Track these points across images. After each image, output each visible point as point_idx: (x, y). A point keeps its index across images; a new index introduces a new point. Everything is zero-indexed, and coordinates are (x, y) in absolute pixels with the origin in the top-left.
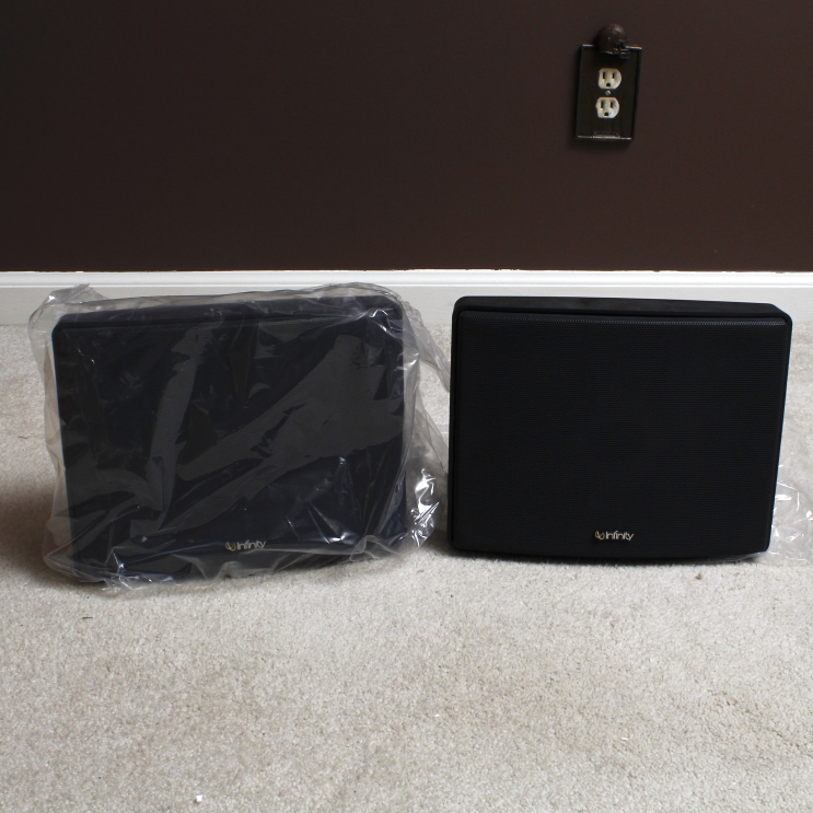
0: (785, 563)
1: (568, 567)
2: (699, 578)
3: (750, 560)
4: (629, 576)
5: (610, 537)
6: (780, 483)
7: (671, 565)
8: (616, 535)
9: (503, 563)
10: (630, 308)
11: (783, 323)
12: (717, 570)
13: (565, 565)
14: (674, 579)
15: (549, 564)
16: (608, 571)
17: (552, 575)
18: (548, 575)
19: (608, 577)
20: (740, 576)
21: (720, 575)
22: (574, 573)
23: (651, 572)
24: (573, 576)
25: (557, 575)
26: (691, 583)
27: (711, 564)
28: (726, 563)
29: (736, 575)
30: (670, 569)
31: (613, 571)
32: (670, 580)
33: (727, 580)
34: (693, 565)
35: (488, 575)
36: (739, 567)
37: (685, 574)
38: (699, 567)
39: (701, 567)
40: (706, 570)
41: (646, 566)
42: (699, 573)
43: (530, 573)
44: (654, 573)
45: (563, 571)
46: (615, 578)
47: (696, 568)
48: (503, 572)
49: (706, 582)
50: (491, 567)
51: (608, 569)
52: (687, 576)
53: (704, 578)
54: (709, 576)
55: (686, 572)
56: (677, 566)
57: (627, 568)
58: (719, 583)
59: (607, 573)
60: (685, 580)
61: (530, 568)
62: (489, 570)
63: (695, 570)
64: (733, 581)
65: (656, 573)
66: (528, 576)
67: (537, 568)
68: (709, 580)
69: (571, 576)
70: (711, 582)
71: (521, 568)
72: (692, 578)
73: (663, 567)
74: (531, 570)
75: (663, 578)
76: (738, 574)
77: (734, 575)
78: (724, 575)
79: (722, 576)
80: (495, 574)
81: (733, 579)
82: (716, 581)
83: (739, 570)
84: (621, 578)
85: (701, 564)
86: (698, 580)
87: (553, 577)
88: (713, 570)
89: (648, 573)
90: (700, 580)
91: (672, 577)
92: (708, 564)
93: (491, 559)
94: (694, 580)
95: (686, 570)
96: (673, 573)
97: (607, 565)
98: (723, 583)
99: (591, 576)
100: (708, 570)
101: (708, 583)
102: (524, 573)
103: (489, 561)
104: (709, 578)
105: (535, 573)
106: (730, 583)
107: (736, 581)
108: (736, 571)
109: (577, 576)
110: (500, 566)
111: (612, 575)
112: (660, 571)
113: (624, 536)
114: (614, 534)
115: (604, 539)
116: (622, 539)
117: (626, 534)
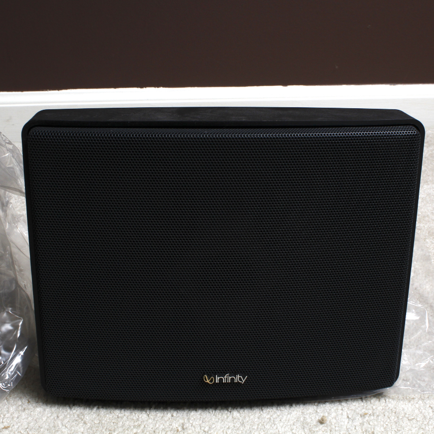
0: (417, 396)
1: (175, 413)
2: (322, 422)
3: (379, 396)
4: (243, 424)
5: (221, 380)
6: (410, 303)
7: (291, 405)
8: (227, 378)
9: (103, 412)
10: (233, 119)
11: (413, 131)
12: (342, 409)
13: (172, 411)
14: (294, 424)
15: (155, 411)
16: (220, 416)
17: (156, 426)
18: (151, 426)
19: (219, 425)
20: (369, 417)
21: (346, 417)
22: (181, 421)
23: (269, 416)
24: (179, 426)
25: (162, 426)
26: (314, 429)
27: (336, 401)
28: (351, 400)
29: (364, 415)
30: (290, 411)
31: (226, 417)
32: (289, 426)
33: (354, 424)
34: (316, 404)
35: (82, 429)
36: (367, 404)
37: (307, 417)
38: (321, 406)
39: (324, 405)
40: (330, 410)
41: (263, 408)
42: (322, 415)
43: (132, 424)
44: (272, 418)
45: (169, 419)
46: (227, 427)
47: (319, 407)
48: (100, 424)
49: (330, 428)
50: (87, 418)
51: (220, 414)
52: (309, 420)
53: (328, 422)
54: (333, 418)
55: (307, 414)
56: (298, 406)
57: (241, 411)
58: (345, 427)
59: (219, 419)
60: (306, 426)
61: (132, 417)
62: (85, 423)
63: (318, 411)
64: (361, 424)
65: (274, 417)
66: (128, 430)
67: (140, 417)
68: (333, 424)
69: (177, 426)
70: (335, 427)
71: (122, 418)
72: (315, 423)
73: (282, 408)
74: (133, 420)
75: (281, 424)
76: (366, 414)
77: (361, 416)
78: (350, 417)
79: (348, 417)
80: (91, 428)
81: (361, 422)
82: (342, 425)
83: (367, 409)
84: (234, 426)
85: (325, 402)
86: (321, 426)
87: (156, 429)
88: (337, 409)
89: (265, 417)
90: (323, 425)
91: (292, 422)
92: (332, 402)
93: (89, 407)
94: (316, 426)
95: (308, 412)
96: (293, 416)
97: (220, 408)
98: (349, 428)
99: (200, 425)
100: (332, 410)
101: (332, 428)
102: (124, 424)
103: (88, 409)
104: (334, 421)
105: (136, 424)
106: (357, 428)
107: (363, 424)
108: (364, 410)
109: (185, 427)
110: (98, 415)
111: (224, 423)
112: (279, 414)
113: (237, 378)
114: (225, 377)
115: (214, 383)
116: (234, 383)
117: (239, 377)
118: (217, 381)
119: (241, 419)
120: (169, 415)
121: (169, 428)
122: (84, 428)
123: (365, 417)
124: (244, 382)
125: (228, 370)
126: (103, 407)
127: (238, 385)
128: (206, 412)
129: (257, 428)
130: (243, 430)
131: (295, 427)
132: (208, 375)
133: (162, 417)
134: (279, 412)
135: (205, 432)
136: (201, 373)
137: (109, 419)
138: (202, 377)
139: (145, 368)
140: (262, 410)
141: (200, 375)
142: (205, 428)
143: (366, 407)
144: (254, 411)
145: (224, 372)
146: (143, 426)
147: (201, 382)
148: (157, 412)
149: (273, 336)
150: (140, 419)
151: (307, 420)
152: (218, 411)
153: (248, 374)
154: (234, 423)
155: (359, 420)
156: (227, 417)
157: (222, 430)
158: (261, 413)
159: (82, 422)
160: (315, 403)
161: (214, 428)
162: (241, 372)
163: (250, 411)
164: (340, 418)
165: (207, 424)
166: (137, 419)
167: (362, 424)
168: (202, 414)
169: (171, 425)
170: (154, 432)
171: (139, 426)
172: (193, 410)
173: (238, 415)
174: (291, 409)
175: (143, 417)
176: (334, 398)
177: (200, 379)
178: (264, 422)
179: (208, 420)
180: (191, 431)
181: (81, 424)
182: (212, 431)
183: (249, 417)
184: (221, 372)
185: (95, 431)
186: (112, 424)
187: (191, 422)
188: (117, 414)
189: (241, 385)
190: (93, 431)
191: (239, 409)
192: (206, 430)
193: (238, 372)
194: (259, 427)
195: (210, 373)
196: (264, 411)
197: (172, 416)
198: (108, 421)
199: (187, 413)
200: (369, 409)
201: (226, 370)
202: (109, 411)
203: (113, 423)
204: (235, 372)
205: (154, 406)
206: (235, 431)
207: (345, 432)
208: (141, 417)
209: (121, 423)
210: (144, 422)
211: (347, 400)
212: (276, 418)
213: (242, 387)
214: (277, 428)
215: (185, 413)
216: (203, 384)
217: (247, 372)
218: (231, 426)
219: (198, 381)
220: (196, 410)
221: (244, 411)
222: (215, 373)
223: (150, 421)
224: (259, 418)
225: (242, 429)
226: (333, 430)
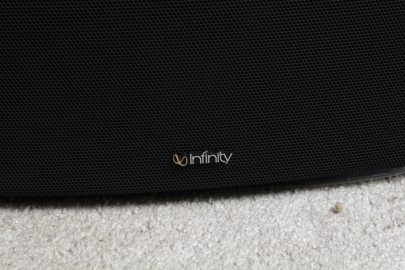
5: (197, 160)
8: (205, 158)
12: (362, 194)
13: (133, 207)
14: (298, 216)
15: (109, 207)
16: (198, 210)
17: (111, 227)
18: (105, 227)
19: (197, 221)
20: (399, 202)
21: (368, 203)
22: (146, 219)
23: (264, 207)
24: (143, 225)
25: (120, 226)
26: (325, 220)
27: (353, 184)
28: (374, 181)
29: (392, 200)
30: (292, 199)
31: (205, 210)
32: (292, 218)
33: (380, 211)
34: (326, 188)
35: (10, 237)
36: (395, 185)
37: (315, 205)
38: (334, 190)
39: (337, 190)
40: (347, 195)
41: (255, 197)
42: (335, 202)
43: (78, 226)
44: (268, 209)
45: (129, 217)
46: (209, 223)
47: (331, 192)
48: (35, 229)
49: (347, 218)
50: (17, 222)
51: (198, 207)
52: (318, 210)
53: (344, 211)
54: (350, 205)
55: (315, 201)
56: (302, 192)
57: (226, 202)
58: (368, 217)
59: (196, 214)
60: (315, 216)
61: (78, 217)
62: (14, 229)
63: (330, 197)
64: (389, 211)
65: (271, 207)
66: (73, 233)
67: (89, 216)
68: (351, 212)
69: (140, 226)
70: (355, 216)
71: (65, 219)
72: (326, 212)
73: (281, 196)
74: (79, 220)
75: (282, 216)
76: (395, 198)
77: (388, 200)
78: (373, 202)
79: (371, 203)
80: (22, 234)
81: (389, 208)
82: (363, 214)
83: (395, 192)
84: (218, 222)
85: (338, 186)
86: (335, 216)
87: (112, 230)
88: (356, 194)
89: (259, 208)
90: (338, 214)
91: (295, 213)
92: (348, 185)
93: (19, 208)
94: (328, 216)
95: (316, 199)
96: (296, 205)
97: (197, 199)
98: (374, 217)
99: (171, 223)
100: (349, 195)
101: (350, 218)
102: (68, 227)
103: (17, 211)
104: (352, 209)
105: (85, 225)
106: (384, 216)
107: (393, 211)
108: (392, 193)
109: (151, 226)
110: (32, 218)
111: (204, 218)
112: (277, 203)
113: (218, 157)
114: (203, 156)
115: (187, 166)
116: (215, 163)
117: (221, 155)
118: (192, 162)
119: (226, 212)
120: (129, 212)
121: (130, 228)
122: (12, 236)
123: (394, 202)
124: (229, 162)
125: (206, 146)
126: (37, 207)
127: (220, 167)
128: (178, 205)
129: (249, 222)
130: (230, 225)
131: (300, 219)
132: (179, 155)
133: (120, 215)
134: (277, 201)
135: (179, 230)
136: (170, 152)
137: (47, 221)
138: (171, 158)
139: (91, 150)
140: (254, 200)
141: (168, 155)
142: (178, 225)
143: (395, 189)
144: (244, 201)
145: (200, 150)
146: (94, 228)
147: (170, 164)
148: (112, 209)
149: (266, 96)
150: (90, 219)
151: (316, 210)
152: (194, 204)
153: (233, 150)
154: (217, 218)
155: (386, 207)
156: (208, 211)
157: (201, 227)
158: (253, 203)
159: (10, 227)
160: (324, 187)
161: (190, 225)
162: (224, 148)
163: (237, 201)
164: (360, 205)
165: (181, 220)
166: (86, 220)
167: (391, 211)
168: (174, 208)
169: (132, 224)
170: (110, 234)
171: (89, 228)
172: (161, 204)
173: (222, 207)
174: (293, 196)
175: (93, 217)
176: (350, 180)
177: (168, 161)
178: (257, 215)
179: (182, 216)
180: (160, 230)
181: (9, 231)
182: (188, 229)
183: (237, 209)
184: (197, 150)
185: (28, 238)
186: (52, 228)
187: (159, 219)
188: (58, 215)
189: (224, 166)
190: (26, 238)
191: (222, 200)
192: (180, 228)
193: (220, 148)
194: (252, 220)
195: (181, 151)
196: (257, 201)
197: (133, 213)
198: (46, 224)
199: (153, 209)
200: (399, 192)
201: (203, 147)
202: (46, 211)
203: (53, 226)
204: (216, 149)
205: (107, 202)
206: (219, 227)
207: (368, 222)
208: (91, 217)
209: (64, 226)
210: (95, 222)
211: (367, 182)
212: (274, 209)
213: (226, 169)
214: (276, 221)
215: (150, 208)
216: (172, 167)
217: (231, 148)
218: (213, 222)
219: (166, 164)
220: (165, 204)
221: (230, 202)
222: (189, 150)
223: (103, 221)
224: (250, 210)
225: (228, 225)
226: (351, 220)
